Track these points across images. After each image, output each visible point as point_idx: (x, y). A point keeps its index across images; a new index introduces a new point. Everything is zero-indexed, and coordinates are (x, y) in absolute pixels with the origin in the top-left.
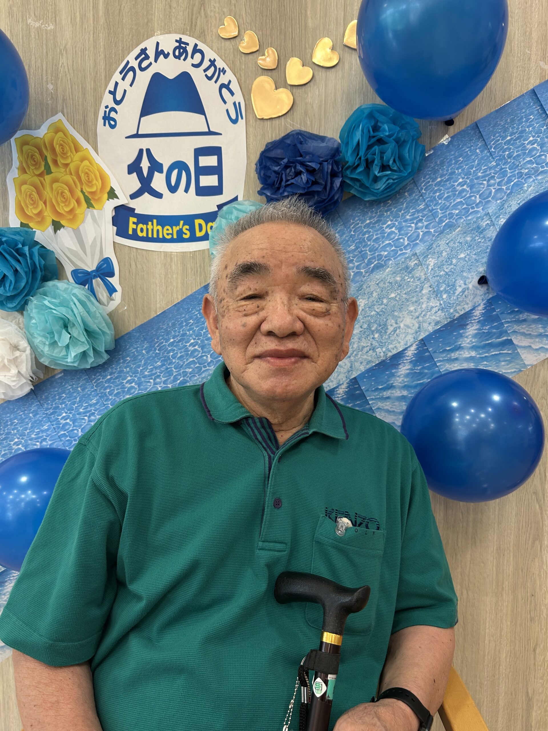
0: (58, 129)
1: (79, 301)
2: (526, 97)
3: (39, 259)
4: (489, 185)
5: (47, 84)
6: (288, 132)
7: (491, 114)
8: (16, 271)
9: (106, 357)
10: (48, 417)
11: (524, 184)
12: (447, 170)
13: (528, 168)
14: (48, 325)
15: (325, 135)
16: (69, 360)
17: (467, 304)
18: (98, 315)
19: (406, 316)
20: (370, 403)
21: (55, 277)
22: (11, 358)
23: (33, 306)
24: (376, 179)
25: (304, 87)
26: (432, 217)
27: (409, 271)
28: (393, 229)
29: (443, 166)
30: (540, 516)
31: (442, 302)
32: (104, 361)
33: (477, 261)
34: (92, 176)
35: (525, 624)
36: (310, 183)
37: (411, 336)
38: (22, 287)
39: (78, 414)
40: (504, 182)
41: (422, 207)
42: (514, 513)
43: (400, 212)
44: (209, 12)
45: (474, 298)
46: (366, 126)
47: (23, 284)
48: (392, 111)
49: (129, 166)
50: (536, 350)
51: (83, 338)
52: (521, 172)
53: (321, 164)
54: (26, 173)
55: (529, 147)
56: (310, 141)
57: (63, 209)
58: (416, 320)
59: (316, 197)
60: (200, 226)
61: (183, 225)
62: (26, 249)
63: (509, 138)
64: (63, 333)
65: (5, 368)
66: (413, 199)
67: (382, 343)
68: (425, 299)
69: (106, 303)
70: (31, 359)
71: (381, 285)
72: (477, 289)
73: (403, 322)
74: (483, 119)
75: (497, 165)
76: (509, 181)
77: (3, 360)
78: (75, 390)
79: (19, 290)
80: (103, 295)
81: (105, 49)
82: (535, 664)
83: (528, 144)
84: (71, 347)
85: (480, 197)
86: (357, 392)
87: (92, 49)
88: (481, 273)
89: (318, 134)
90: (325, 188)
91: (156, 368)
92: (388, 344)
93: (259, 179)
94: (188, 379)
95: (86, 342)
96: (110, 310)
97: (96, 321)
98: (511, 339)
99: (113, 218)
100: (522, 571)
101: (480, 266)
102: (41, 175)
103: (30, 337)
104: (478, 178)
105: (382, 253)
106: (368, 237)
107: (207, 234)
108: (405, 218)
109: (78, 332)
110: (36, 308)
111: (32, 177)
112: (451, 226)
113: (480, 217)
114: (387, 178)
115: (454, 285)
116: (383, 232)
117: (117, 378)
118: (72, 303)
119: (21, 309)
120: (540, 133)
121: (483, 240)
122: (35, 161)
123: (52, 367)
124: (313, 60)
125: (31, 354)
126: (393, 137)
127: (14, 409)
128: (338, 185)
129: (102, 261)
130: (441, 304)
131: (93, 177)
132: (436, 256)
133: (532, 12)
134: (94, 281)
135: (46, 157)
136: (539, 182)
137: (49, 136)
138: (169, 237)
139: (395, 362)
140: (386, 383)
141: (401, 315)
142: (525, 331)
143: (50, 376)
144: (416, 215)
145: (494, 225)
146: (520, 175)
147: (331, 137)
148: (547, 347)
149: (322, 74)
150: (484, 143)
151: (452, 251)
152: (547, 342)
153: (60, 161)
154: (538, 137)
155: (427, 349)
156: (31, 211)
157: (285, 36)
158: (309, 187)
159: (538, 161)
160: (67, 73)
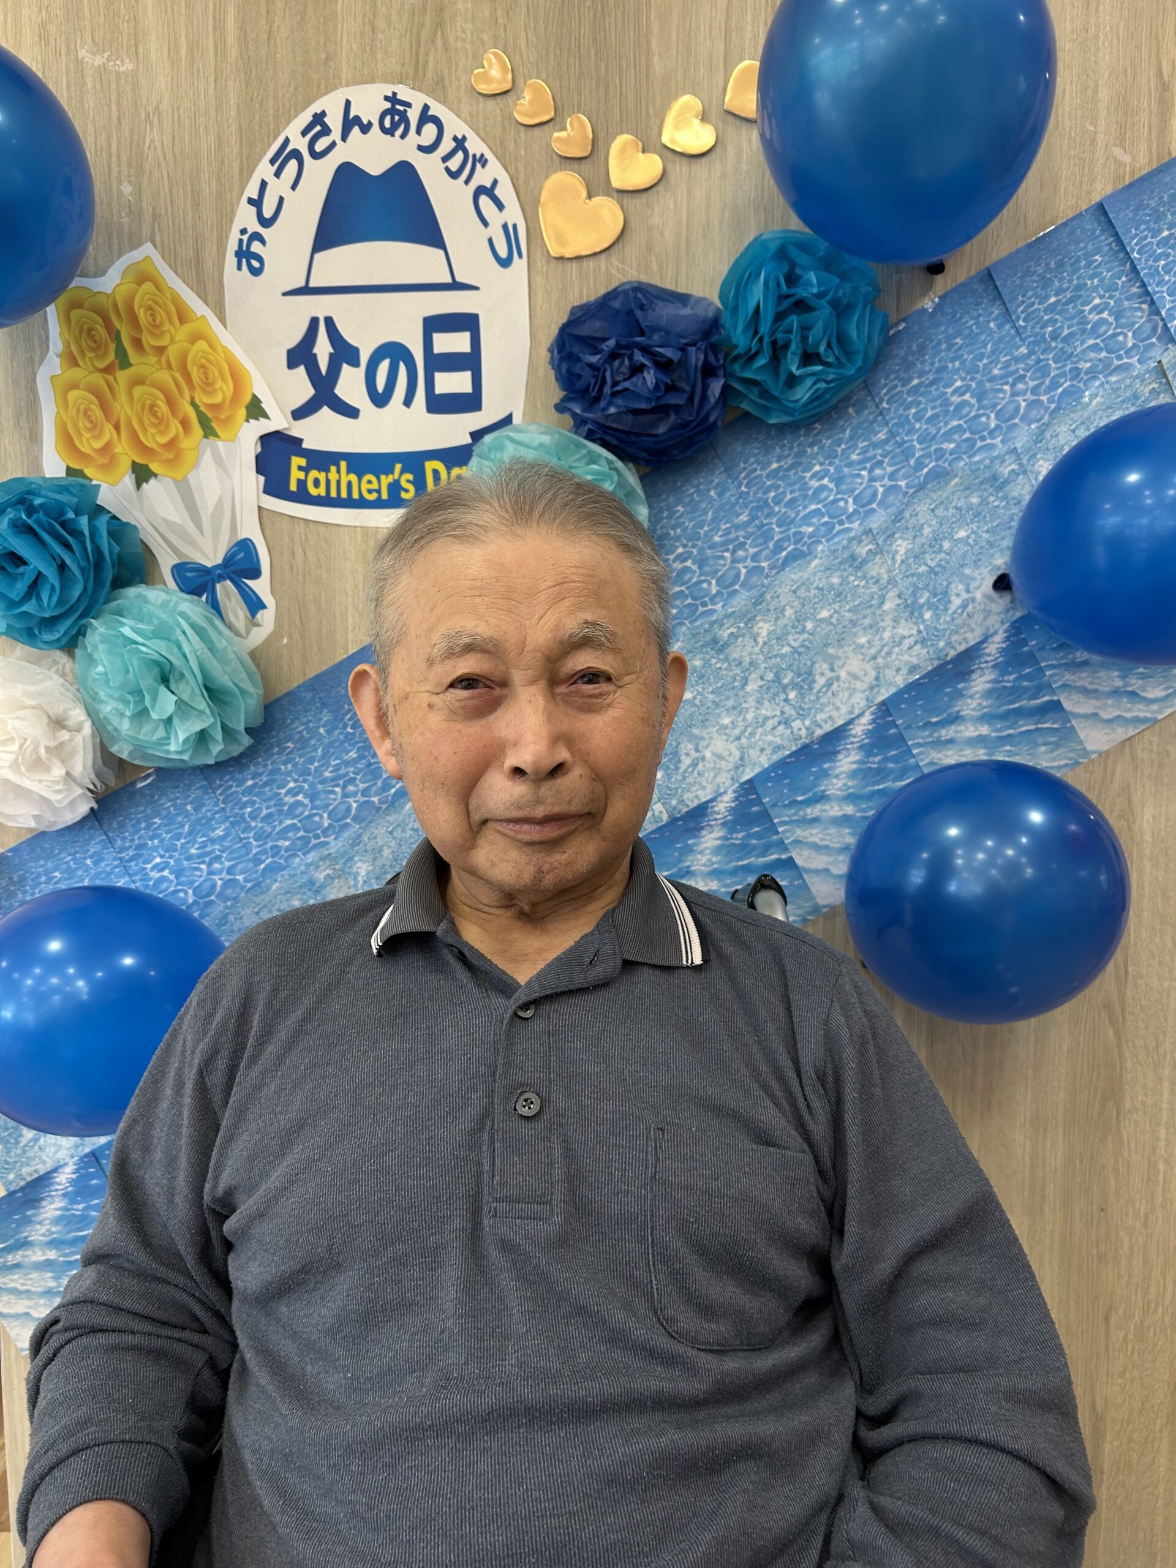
0: (143, 276)
1: (193, 625)
2: (1087, 218)
3: (109, 544)
4: (1014, 394)
5: (120, 182)
6: (614, 286)
7: (1018, 251)
8: (62, 567)
9: (246, 741)
10: (125, 864)
11: (1084, 392)
12: (932, 364)
13: (1091, 360)
14: (131, 676)
15: (689, 292)
16: (173, 747)
17: (972, 630)
18: (231, 655)
19: (851, 654)
20: (780, 830)
21: (138, 579)
22: (52, 744)
23: (97, 638)
24: (792, 381)
25: (645, 195)
26: (903, 458)
27: (856, 563)
28: (825, 481)
29: (923, 356)
30: (1115, 1051)
31: (922, 627)
32: (241, 749)
33: (991, 544)
34: (214, 372)
35: (1087, 1266)
36: (663, 388)
37: (861, 695)
38: (76, 597)
39: (187, 859)
40: (1044, 387)
41: (882, 436)
42: (1065, 1047)
43: (839, 446)
44: (452, 40)
45: (985, 619)
46: (773, 276)
47: (76, 593)
48: (823, 246)
49: (291, 354)
50: (1109, 721)
51: (202, 704)
52: (1077, 368)
53: (682, 349)
54: (78, 365)
55: (1093, 317)
56: (660, 304)
57: (153, 439)
58: (872, 663)
59: (673, 417)
60: (436, 472)
61: (402, 472)
62: (84, 521)
63: (1053, 300)
64: (160, 692)
65: (37, 764)
66: (864, 421)
67: (802, 709)
68: (888, 621)
69: (243, 631)
70: (94, 747)
71: (802, 593)
72: (991, 600)
73: (845, 669)
74: (1000, 262)
75: (1031, 353)
76: (1054, 385)
77: (36, 750)
78: (181, 810)
79: (69, 606)
80: (237, 617)
81: (239, 112)
82: (1107, 1348)
83: (1090, 312)
84: (176, 722)
85: (996, 418)
86: (755, 809)
87: (213, 112)
88: (999, 569)
89: (673, 289)
90: (691, 399)
91: (347, 764)
92: (816, 713)
93: (557, 379)
95: (208, 711)
96: (253, 647)
97: (228, 668)
98: (1059, 701)
99: (257, 457)
100: (1081, 1161)
101: (997, 556)
102: (108, 370)
103: (90, 700)
104: (992, 379)
105: (804, 529)
106: (774, 497)
108: (848, 458)
109: (190, 689)
110: (102, 642)
111: (91, 373)
112: (939, 476)
113: (997, 458)
114: (814, 379)
115: (946, 593)
116: (805, 487)
117: (266, 784)
118: (179, 632)
119: (71, 645)
120: (1115, 290)
121: (1004, 503)
122: (95, 341)
123: (135, 762)
124: (664, 141)
125: (93, 736)
126: (828, 298)
127: (52, 849)
128: (717, 393)
129: (236, 545)
130: (919, 632)
131: (216, 373)
132: (910, 535)
133: (1098, 50)
134: (218, 586)
135: (118, 332)
136: (1112, 389)
137: (125, 289)
138: (373, 497)
139: (829, 749)
140: (810, 790)
141: (840, 653)
142: (1087, 685)
143: (128, 781)
144: (870, 454)
145: (1025, 472)
146: (1076, 373)
147: (702, 295)
148: (1129, 715)
149: (679, 169)
150: (1004, 310)
151: (941, 525)
152: (1129, 705)
153: (148, 340)
154: (1111, 297)
155: (894, 721)
156: (89, 444)
157: (607, 91)
158: (658, 398)
159: (1111, 345)
160: (161, 159)
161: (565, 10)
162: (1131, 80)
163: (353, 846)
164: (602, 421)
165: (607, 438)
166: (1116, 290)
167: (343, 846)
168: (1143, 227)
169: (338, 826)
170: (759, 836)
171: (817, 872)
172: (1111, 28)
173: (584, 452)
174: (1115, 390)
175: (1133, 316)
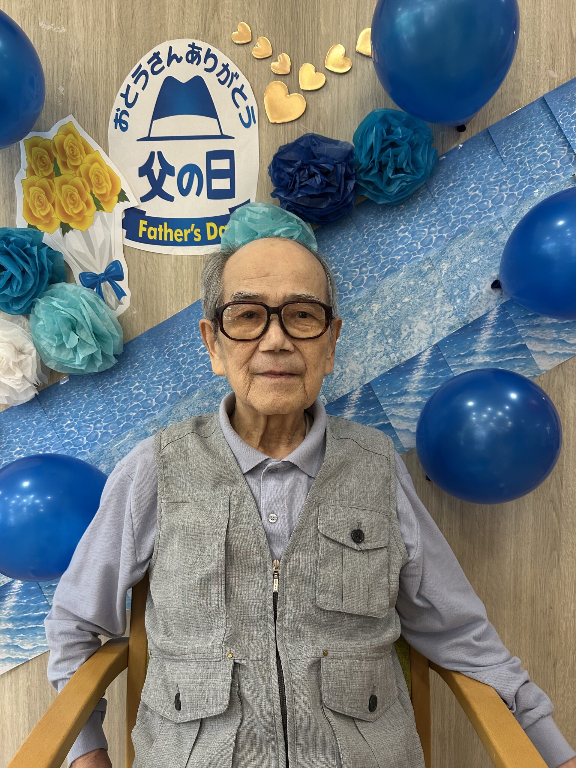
0: (68, 131)
1: (88, 302)
2: (536, 104)
3: (47, 261)
4: (501, 191)
5: (58, 86)
6: (301, 136)
7: (502, 120)
8: (24, 272)
9: (114, 361)
10: (52, 424)
11: (535, 190)
12: (460, 176)
13: (539, 174)
14: (56, 326)
15: (338, 139)
16: (77, 363)
17: (481, 309)
18: (107, 317)
19: (420, 320)
20: (384, 409)
21: (63, 280)
22: (17, 361)
23: (40, 308)
24: (390, 182)
25: (316, 93)
26: (445, 222)
27: (422, 274)
28: (407, 234)
29: (455, 172)
30: (557, 525)
31: (455, 307)
32: (112, 365)
33: (490, 266)
34: (102, 178)
35: (544, 637)
36: (325, 184)
37: (425, 341)
38: (30, 287)
39: (83, 422)
40: (516, 187)
41: (435, 211)
42: (531, 522)
43: (413, 216)
44: (222, 18)
45: (487, 303)
46: (380, 130)
47: (30, 285)
48: (405, 114)
49: (140, 169)
50: (551, 355)
51: (91, 341)
52: (532, 178)
53: (335, 166)
54: (35, 174)
55: (540, 153)
56: (323, 144)
57: (72, 211)
58: (430, 325)
59: (330, 200)
60: (212, 229)
61: (195, 228)
62: (35, 249)
63: (520, 144)
64: (71, 334)
65: (9, 371)
66: (426, 204)
67: (396, 348)
68: (438, 303)
69: (114, 307)
70: (37, 363)
71: (395, 289)
72: (490, 293)
73: (417, 327)
74: (494, 125)
75: (509, 171)
76: (521, 187)
77: (7, 364)
78: (81, 397)
79: (27, 291)
80: (111, 299)
81: (117, 52)
82: (555, 680)
83: (538, 151)
84: (79, 350)
85: (492, 203)
86: (371, 398)
87: (104, 52)
88: (494, 278)
89: (331, 137)
91: (165, 374)
92: (402, 350)
93: (272, 181)
94: (198, 385)
95: (94, 345)
96: (119, 315)
97: (105, 323)
98: (525, 344)
99: (123, 221)
100: (540, 582)
101: (493, 271)
102: (50, 177)
103: (36, 340)
104: (490, 184)
105: (396, 257)
106: (381, 241)
107: (218, 238)
108: (418, 222)
109: (86, 335)
110: (42, 309)
111: (41, 178)
112: (464, 231)
113: (492, 222)
114: (400, 180)
115: (467, 290)
116: (396, 236)
117: (124, 384)
118: (81, 304)
119: (27, 312)
121: (496, 245)
122: (44, 163)
123: (58, 371)
124: (326, 67)
125: (37, 358)
126: (407, 140)
127: (16, 416)
128: (352, 187)
129: (112, 264)
130: (454, 309)
131: (104, 179)
132: (449, 260)
133: (540, 23)
134: (102, 284)
135: (55, 159)
136: (550, 188)
137: (59, 138)
138: (181, 240)
139: (409, 368)
140: (400, 389)
141: (414, 320)
142: (539, 336)
143: (55, 382)
144: (429, 220)
145: (506, 230)
146: (532, 180)
147: (344, 141)
148: (561, 352)
149: (334, 80)
150: (495, 149)
151: (465, 256)
152: (561, 347)
153: (70, 163)
154: (549, 143)
155: (442, 354)
156: (39, 213)
157: (298, 42)
158: (323, 189)
159: (549, 167)
160: (79, 75)
161: (278, 3)
162: (557, 38)
163: (167, 415)
164: (294, 201)
165: (297, 210)
166: (551, 140)
167: (163, 415)
168: (564, 109)
169: (160, 405)
170: (373, 412)
171: (403, 431)
172: (547, 13)
173: (285, 216)
174: (551, 189)
175: (560, 153)
